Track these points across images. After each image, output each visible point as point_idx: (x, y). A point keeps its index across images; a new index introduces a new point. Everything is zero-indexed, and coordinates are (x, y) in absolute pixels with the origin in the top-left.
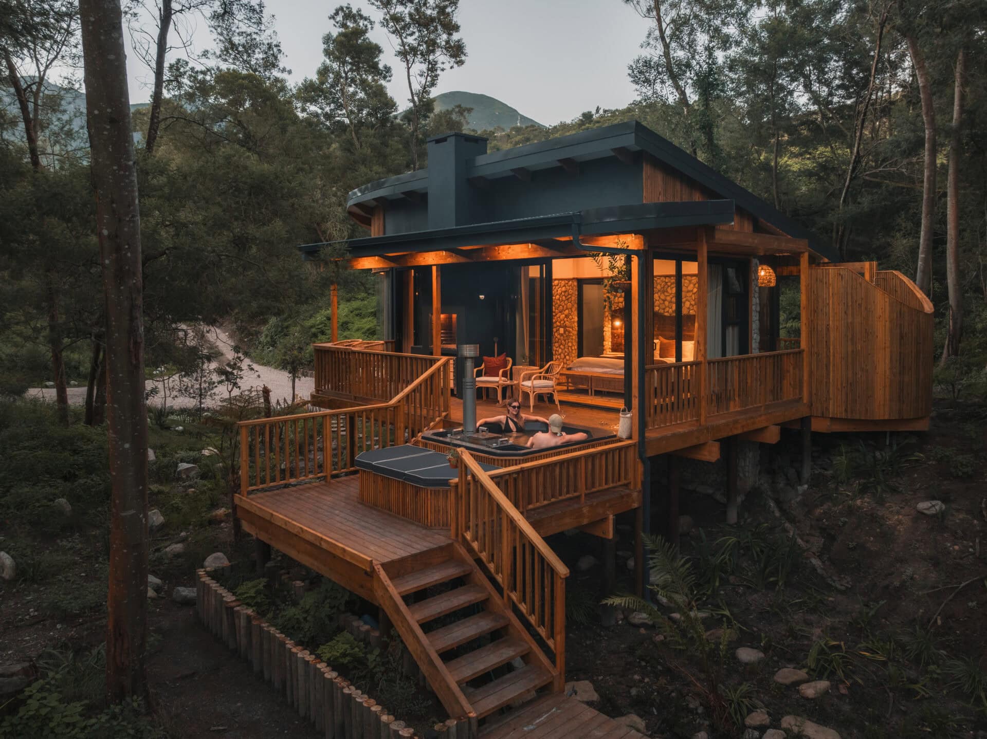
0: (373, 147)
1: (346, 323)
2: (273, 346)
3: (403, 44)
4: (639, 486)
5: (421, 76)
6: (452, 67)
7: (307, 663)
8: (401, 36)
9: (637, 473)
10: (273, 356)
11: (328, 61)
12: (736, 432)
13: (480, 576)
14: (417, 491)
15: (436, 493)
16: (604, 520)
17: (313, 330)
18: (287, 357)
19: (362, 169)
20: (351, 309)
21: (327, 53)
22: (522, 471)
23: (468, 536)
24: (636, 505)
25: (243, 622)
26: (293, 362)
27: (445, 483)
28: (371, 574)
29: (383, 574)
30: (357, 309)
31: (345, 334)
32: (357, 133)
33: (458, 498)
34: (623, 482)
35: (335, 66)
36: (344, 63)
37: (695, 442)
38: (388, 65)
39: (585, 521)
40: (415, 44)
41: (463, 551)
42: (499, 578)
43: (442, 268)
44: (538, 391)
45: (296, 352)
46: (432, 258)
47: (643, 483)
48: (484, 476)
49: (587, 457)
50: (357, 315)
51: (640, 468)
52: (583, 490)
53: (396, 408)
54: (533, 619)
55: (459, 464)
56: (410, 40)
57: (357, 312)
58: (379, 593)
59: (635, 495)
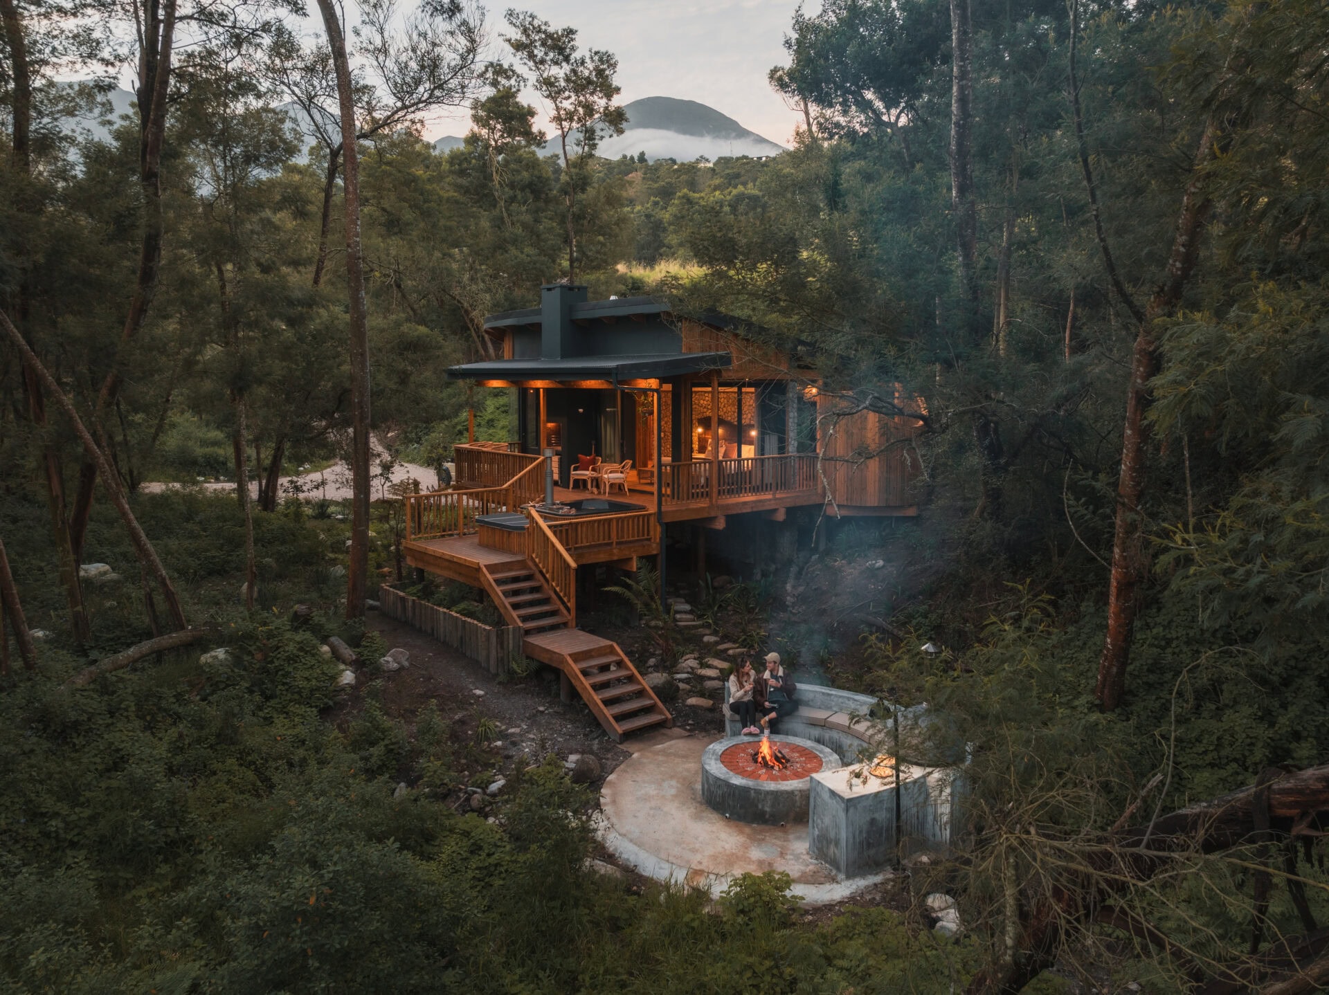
0: (525, 226)
1: (492, 420)
2: (418, 443)
3: (558, 109)
4: (658, 540)
5: (578, 145)
6: (611, 136)
7: (445, 613)
8: (555, 102)
9: (657, 532)
10: (418, 453)
11: (476, 129)
12: (745, 511)
13: (538, 575)
14: (509, 533)
15: (519, 534)
16: (631, 559)
17: (459, 427)
18: (434, 455)
19: (513, 251)
20: (497, 405)
21: (476, 119)
22: (571, 523)
23: (534, 556)
24: (655, 552)
25: (410, 604)
26: (439, 459)
27: (523, 528)
28: (478, 569)
29: (484, 569)
30: (503, 406)
31: (490, 431)
32: (507, 210)
33: (529, 534)
34: (646, 537)
35: (484, 132)
36: (493, 129)
37: (705, 515)
38: (543, 131)
39: (615, 558)
40: (571, 108)
41: (530, 563)
42: (547, 576)
43: (547, 390)
44: (612, 481)
45: (441, 451)
46: (539, 384)
47: (661, 539)
48: (543, 524)
49: (618, 519)
50: (503, 412)
51: (659, 529)
52: (614, 539)
53: (507, 490)
54: (562, 594)
55: (529, 516)
56: (567, 105)
57: (503, 409)
58: (482, 579)
59: (654, 545)
